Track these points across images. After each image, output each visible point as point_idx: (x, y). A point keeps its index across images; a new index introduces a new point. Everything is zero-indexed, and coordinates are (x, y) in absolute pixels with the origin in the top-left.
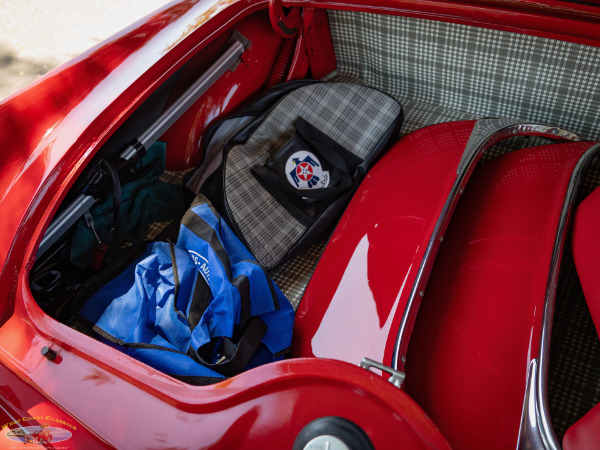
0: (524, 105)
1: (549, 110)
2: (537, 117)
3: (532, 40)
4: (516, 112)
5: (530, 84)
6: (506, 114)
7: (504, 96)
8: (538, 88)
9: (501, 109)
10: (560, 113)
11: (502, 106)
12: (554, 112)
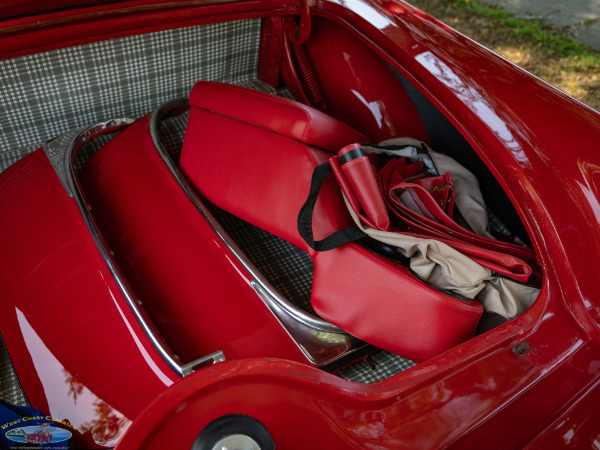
0: (68, 116)
1: (91, 110)
2: (84, 121)
3: (45, 57)
4: (64, 126)
5: (64, 96)
6: (60, 130)
7: (46, 116)
8: (73, 96)
9: (49, 129)
10: (101, 108)
11: (49, 126)
12: (96, 109)
